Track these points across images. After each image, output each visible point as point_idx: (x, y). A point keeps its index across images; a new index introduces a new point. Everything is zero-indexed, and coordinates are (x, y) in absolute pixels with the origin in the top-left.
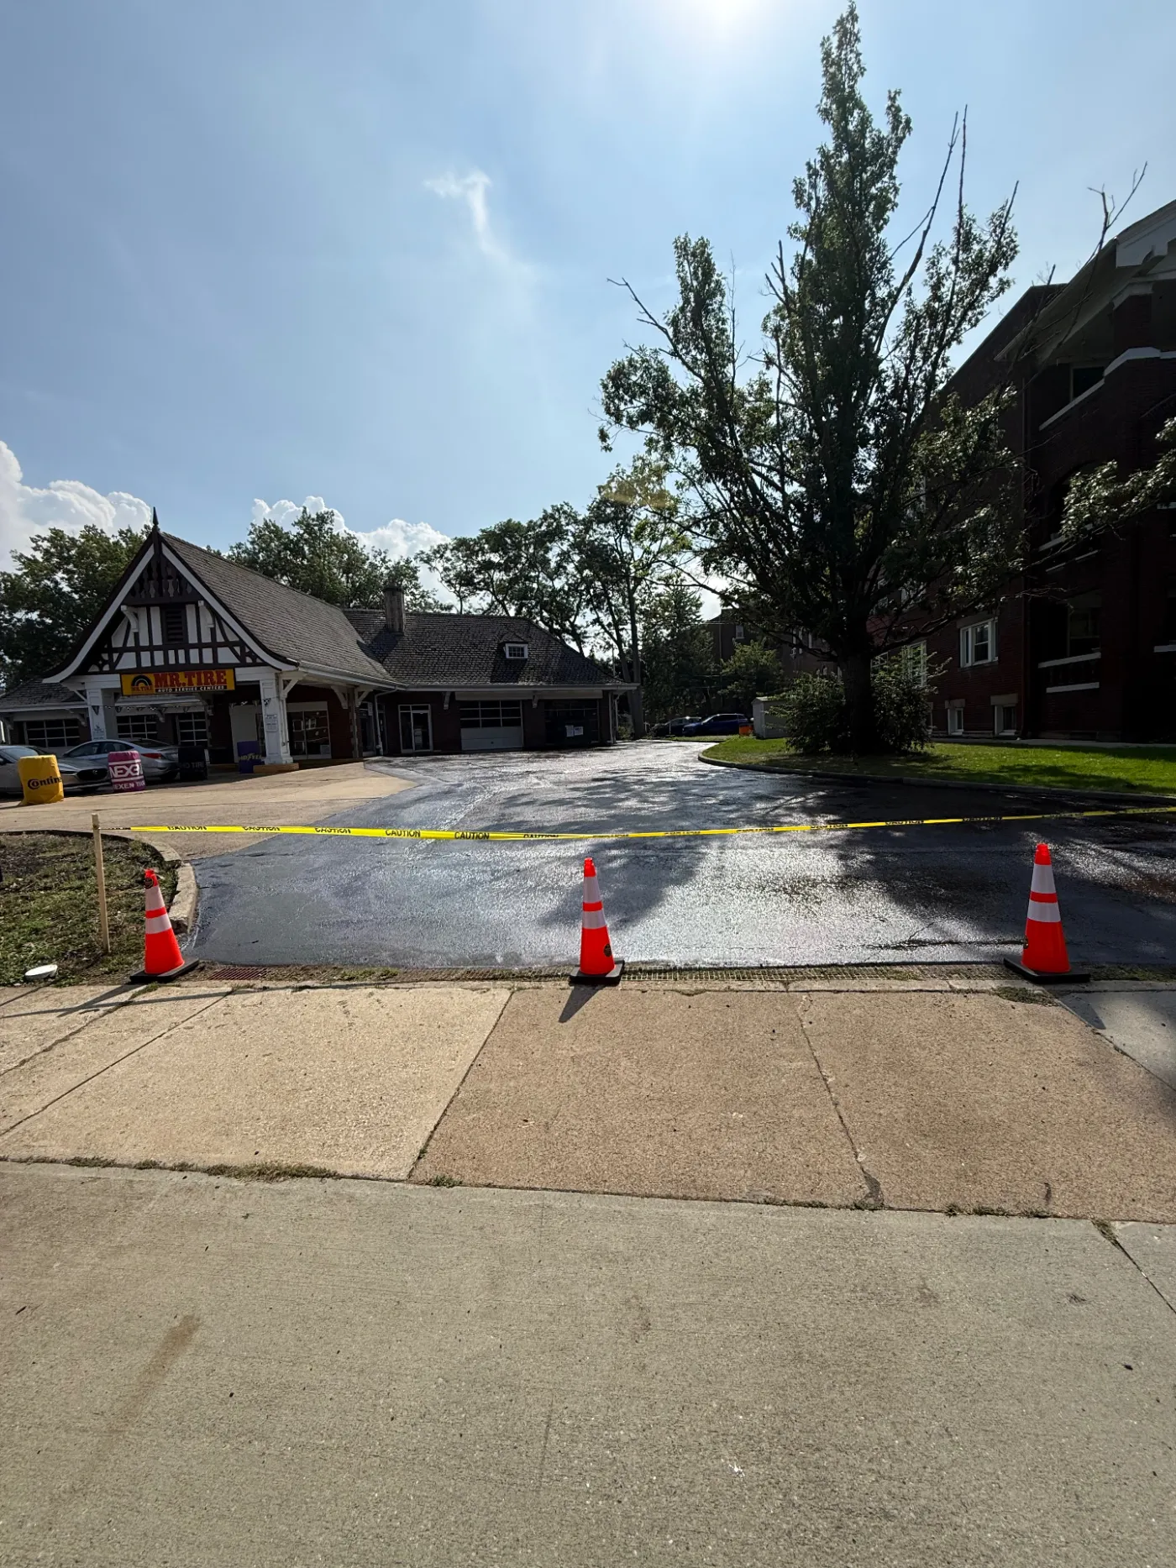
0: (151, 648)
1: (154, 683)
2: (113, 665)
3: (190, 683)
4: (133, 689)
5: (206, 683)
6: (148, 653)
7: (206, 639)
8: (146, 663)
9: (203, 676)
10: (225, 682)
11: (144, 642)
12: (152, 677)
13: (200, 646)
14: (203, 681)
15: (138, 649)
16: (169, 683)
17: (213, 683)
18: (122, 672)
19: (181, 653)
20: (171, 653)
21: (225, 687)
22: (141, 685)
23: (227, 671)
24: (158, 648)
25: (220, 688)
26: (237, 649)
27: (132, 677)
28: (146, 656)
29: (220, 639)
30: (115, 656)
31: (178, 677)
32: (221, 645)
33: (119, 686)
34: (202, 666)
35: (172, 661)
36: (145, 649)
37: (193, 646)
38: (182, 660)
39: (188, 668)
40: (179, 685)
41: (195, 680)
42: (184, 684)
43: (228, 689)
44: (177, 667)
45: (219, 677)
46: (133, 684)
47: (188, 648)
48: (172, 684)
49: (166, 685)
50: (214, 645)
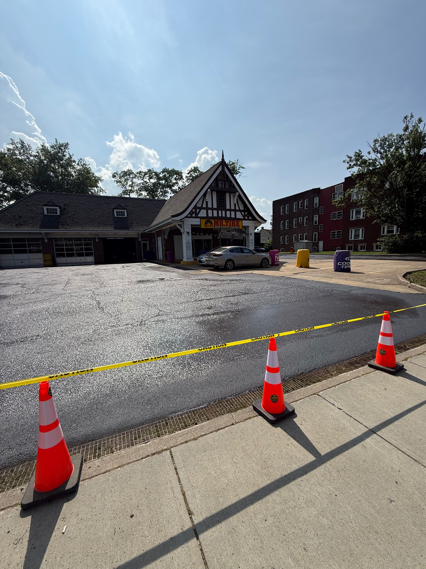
0: (212, 209)
1: (213, 224)
2: (197, 214)
3: (227, 225)
4: (205, 226)
5: (233, 225)
6: (211, 211)
7: (233, 208)
8: (210, 215)
9: (231, 222)
10: (239, 226)
11: (210, 206)
12: (213, 221)
13: (230, 210)
14: (231, 225)
15: (207, 209)
16: (219, 224)
17: (235, 225)
18: (201, 218)
19: (224, 212)
20: (220, 212)
21: (239, 227)
22: (209, 224)
23: (240, 221)
24: (215, 209)
25: (237, 228)
26: (243, 213)
27: (206, 220)
28: (210, 212)
29: (237, 208)
30: (198, 210)
31: (222, 222)
32: (238, 211)
33: (200, 224)
34: (230, 218)
35: (220, 215)
36: (210, 209)
37: (228, 210)
38: (224, 215)
39: (226, 218)
40: (223, 225)
41: (229, 224)
42: (225, 225)
43: (240, 228)
44: (222, 218)
45: (237, 224)
46: (205, 223)
47: (226, 210)
48: (220, 225)
49: (218, 225)
50: (235, 211)
